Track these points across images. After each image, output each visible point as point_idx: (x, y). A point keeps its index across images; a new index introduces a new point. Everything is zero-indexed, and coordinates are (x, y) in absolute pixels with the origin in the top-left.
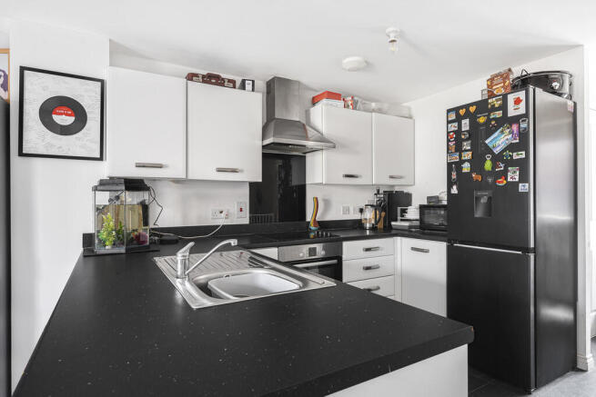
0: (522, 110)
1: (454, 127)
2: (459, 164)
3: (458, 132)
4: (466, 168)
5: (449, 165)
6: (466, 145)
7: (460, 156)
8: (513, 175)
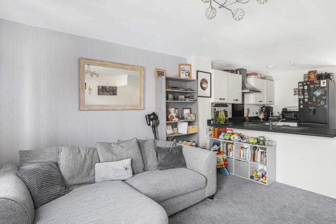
0: (325, 85)
1: (301, 88)
2: (303, 99)
3: (303, 89)
4: (306, 100)
5: (300, 99)
6: (306, 94)
7: (304, 97)
8: (322, 103)
